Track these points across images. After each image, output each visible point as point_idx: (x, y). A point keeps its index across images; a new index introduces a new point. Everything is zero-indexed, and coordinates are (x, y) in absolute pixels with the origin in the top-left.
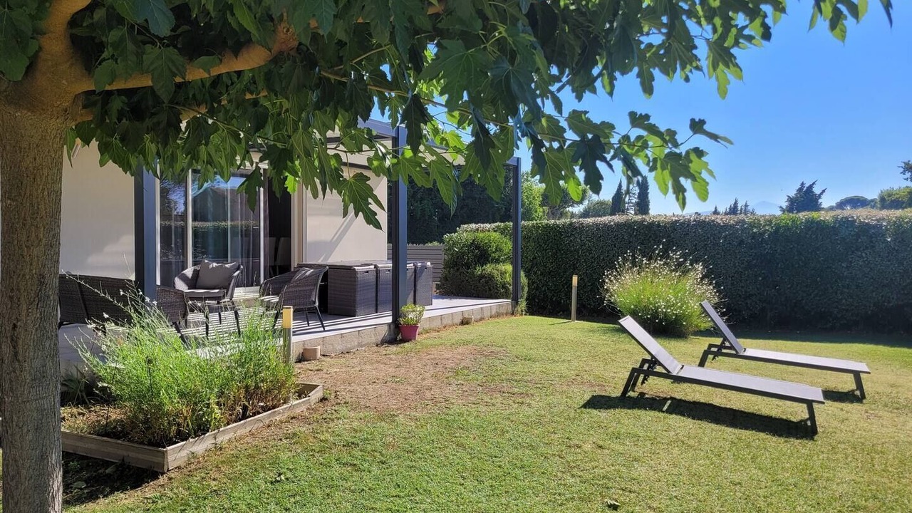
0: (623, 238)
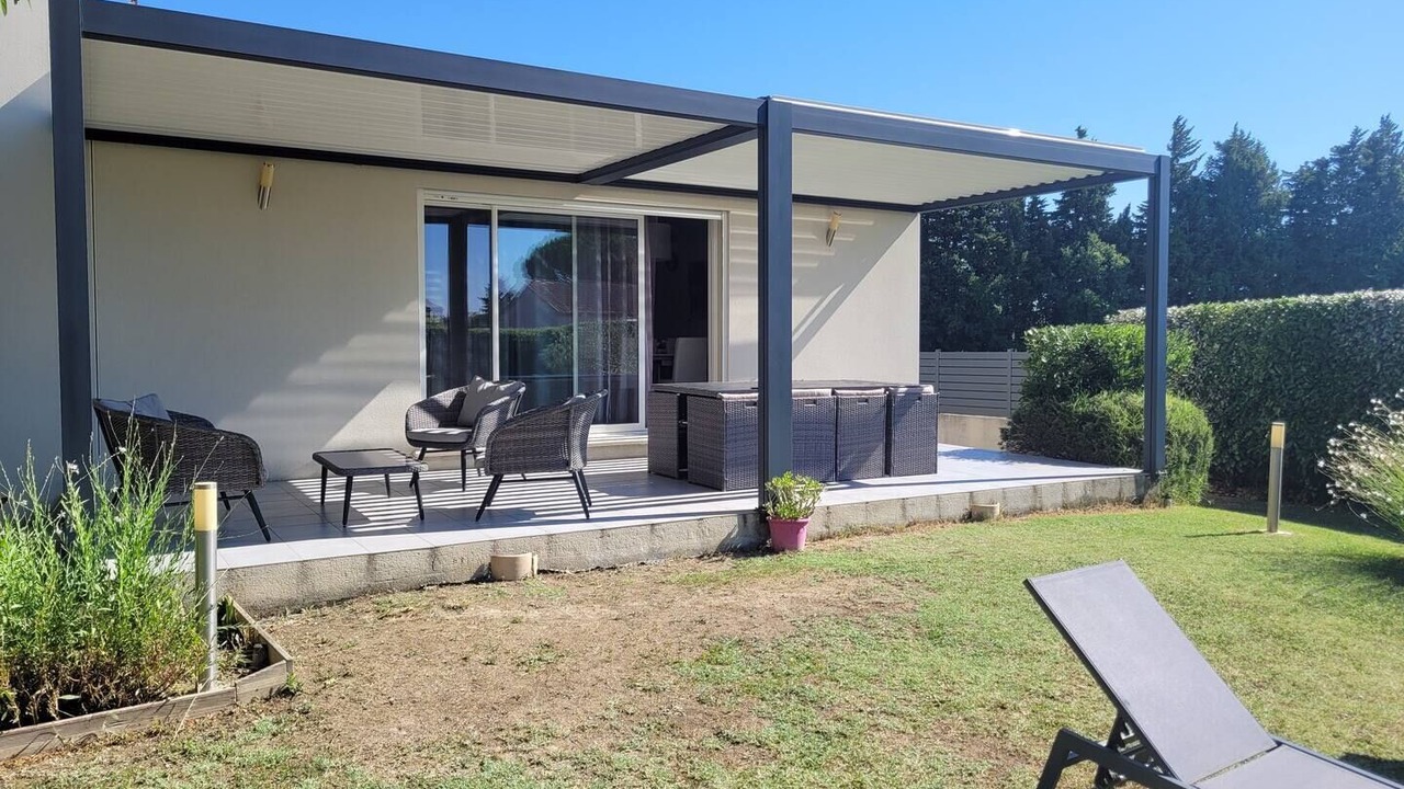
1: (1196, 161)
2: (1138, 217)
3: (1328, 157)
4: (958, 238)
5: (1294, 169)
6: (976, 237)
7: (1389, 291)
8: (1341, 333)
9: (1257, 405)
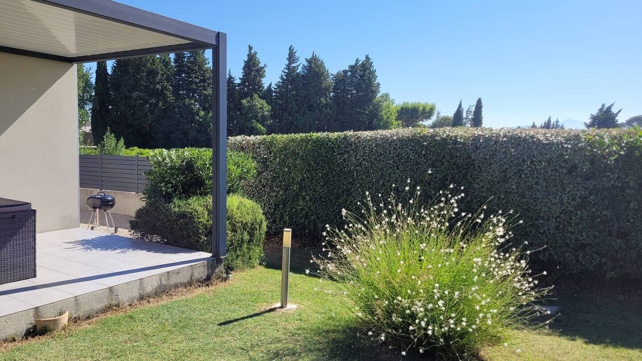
0: (408, 157)
1: (298, 66)
2: (275, 88)
3: (347, 69)
4: (194, 91)
5: (335, 73)
6: (202, 92)
7: (361, 132)
8: (338, 155)
9: (297, 195)
